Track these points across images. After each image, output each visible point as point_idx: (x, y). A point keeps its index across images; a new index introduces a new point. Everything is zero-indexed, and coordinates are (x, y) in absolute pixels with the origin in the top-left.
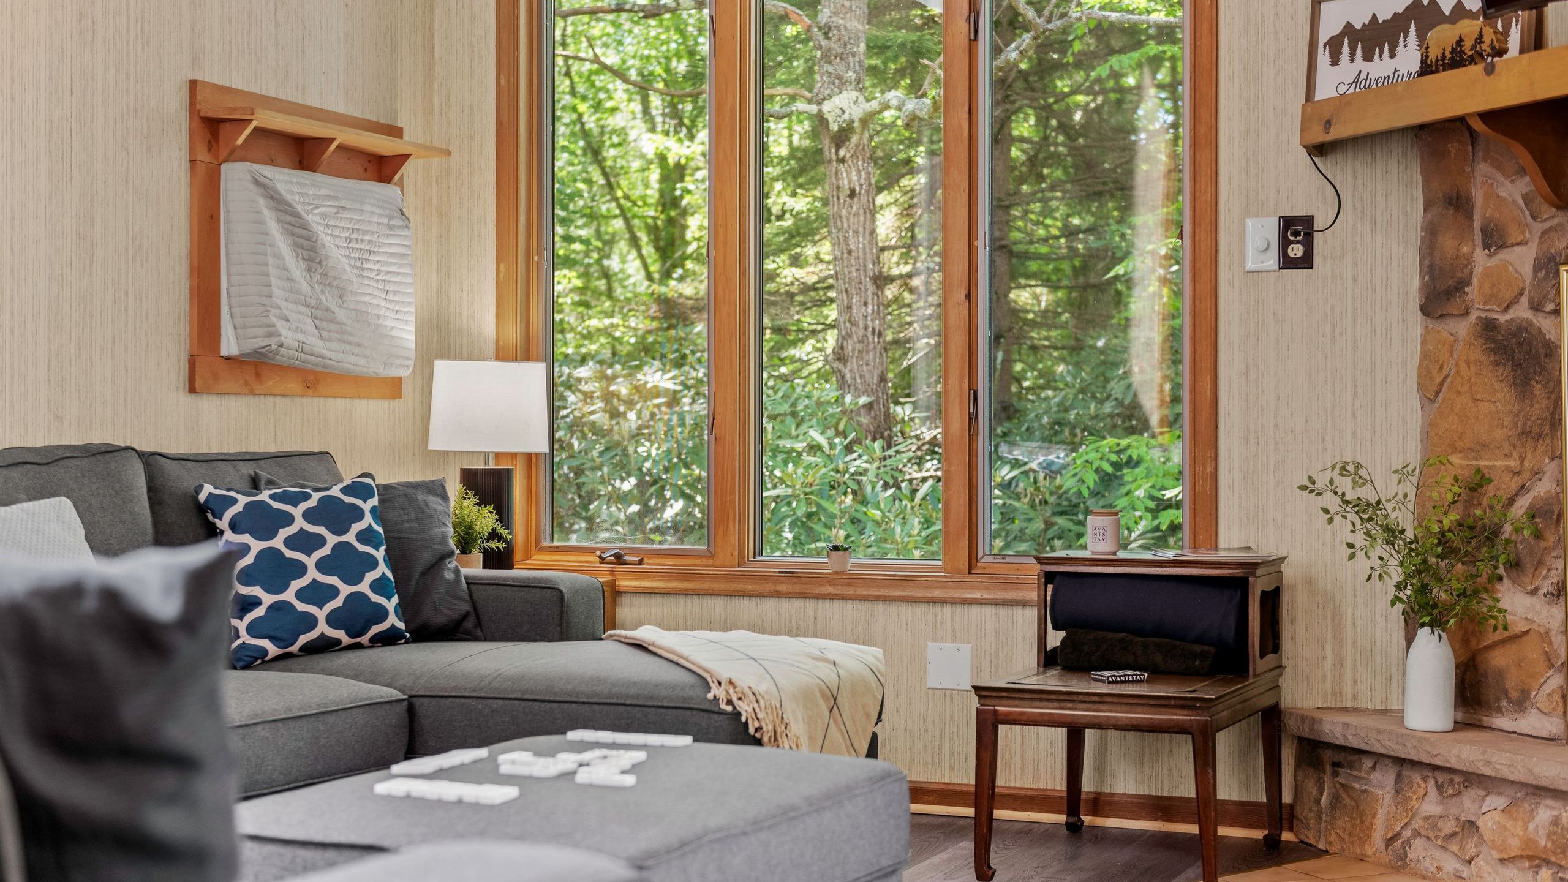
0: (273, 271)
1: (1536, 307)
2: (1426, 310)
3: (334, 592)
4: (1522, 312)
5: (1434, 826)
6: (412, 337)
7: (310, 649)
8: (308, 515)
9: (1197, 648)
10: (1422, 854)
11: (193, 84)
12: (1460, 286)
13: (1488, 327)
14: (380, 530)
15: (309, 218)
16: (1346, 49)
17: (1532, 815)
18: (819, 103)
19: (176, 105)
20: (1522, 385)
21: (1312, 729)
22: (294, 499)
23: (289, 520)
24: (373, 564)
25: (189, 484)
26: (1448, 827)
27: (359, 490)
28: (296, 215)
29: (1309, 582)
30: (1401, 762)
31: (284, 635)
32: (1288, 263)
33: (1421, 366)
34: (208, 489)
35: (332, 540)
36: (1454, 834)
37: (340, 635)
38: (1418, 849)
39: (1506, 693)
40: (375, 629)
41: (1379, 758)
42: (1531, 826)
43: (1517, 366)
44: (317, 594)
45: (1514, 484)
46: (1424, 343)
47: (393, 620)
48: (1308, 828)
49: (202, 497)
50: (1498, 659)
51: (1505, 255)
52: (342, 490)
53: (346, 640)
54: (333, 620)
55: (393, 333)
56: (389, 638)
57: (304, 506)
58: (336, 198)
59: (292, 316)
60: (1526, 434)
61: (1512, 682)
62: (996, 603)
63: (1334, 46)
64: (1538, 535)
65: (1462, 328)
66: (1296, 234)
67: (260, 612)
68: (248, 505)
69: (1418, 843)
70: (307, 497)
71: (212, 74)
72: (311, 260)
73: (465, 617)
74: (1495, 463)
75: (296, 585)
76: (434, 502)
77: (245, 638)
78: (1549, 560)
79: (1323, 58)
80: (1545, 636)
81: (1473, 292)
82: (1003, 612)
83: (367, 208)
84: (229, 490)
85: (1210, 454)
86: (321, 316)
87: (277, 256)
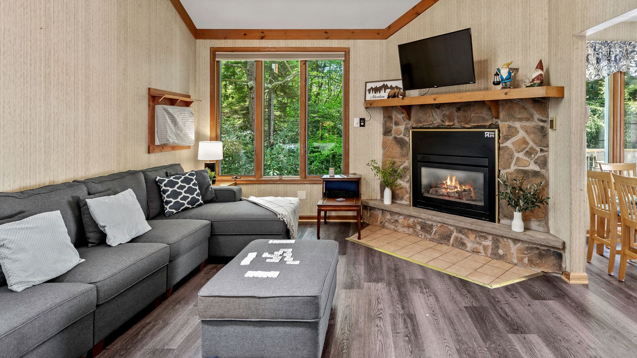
0: (168, 127)
1: (404, 135)
2: (384, 134)
3: (188, 197)
4: (402, 136)
5: (390, 221)
6: (194, 137)
7: (183, 210)
8: (182, 182)
9: (351, 193)
10: (387, 225)
11: (149, 89)
12: (391, 131)
13: (395, 138)
14: (196, 182)
15: (175, 116)
16: (371, 91)
17: (409, 220)
18: (247, 83)
19: (145, 93)
20: (402, 148)
21: (367, 204)
22: (178, 178)
23: (177, 183)
24: (196, 190)
25: (153, 177)
26: (393, 221)
27: (191, 175)
28: (172, 116)
29: (364, 179)
30: (383, 210)
31: (178, 208)
32: (361, 126)
33: (383, 143)
34: (158, 178)
35: (187, 186)
36: (394, 222)
37: (190, 206)
38: (386, 224)
39: (399, 197)
40: (197, 204)
41: (379, 209)
42: (409, 222)
43: (401, 145)
44: (184, 198)
45: (400, 164)
46: (383, 139)
47: (201, 201)
48: (365, 220)
49: (157, 180)
50: (398, 192)
51: (398, 127)
52: (189, 175)
54: (188, 203)
55: (191, 137)
56: (200, 205)
57: (181, 179)
58: (180, 111)
59: (172, 136)
60: (402, 156)
61: (400, 196)
62: (310, 184)
63: (369, 90)
64: (405, 172)
65: (391, 138)
66: (362, 121)
67: (172, 204)
68: (168, 181)
69: (386, 223)
70: (181, 177)
71: (153, 86)
72: (175, 124)
73: (214, 197)
74: (397, 160)
75: (180, 197)
76: (206, 174)
77: (168, 209)
78: (407, 176)
79: (367, 92)
80: (406, 188)
81: (393, 132)
82: (311, 185)
83: (186, 113)
84: (163, 177)
85: (348, 158)
86: (177, 135)
87: (169, 124)
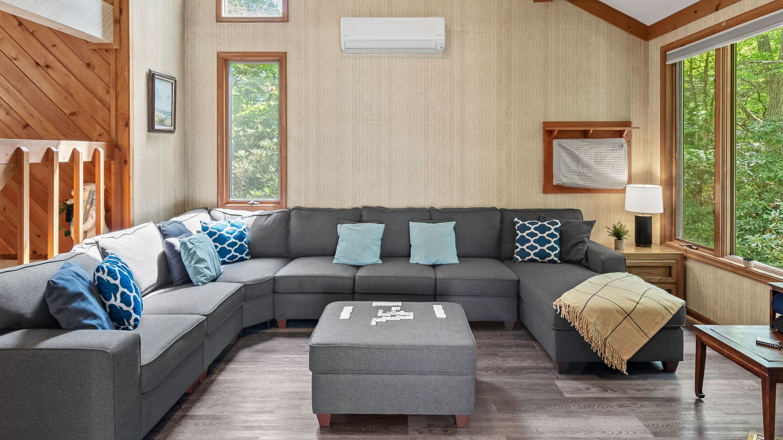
3: (536, 248)
7: (529, 261)
8: (535, 228)
11: (546, 122)
19: (538, 127)
23: (530, 229)
24: (550, 242)
34: (516, 219)
35: (540, 235)
40: (547, 259)
47: (554, 257)
53: (539, 260)
54: (536, 255)
56: (552, 262)
67: (518, 250)
70: (537, 224)
75: (527, 245)
76: (586, 226)
77: (515, 255)
86: (581, 175)
